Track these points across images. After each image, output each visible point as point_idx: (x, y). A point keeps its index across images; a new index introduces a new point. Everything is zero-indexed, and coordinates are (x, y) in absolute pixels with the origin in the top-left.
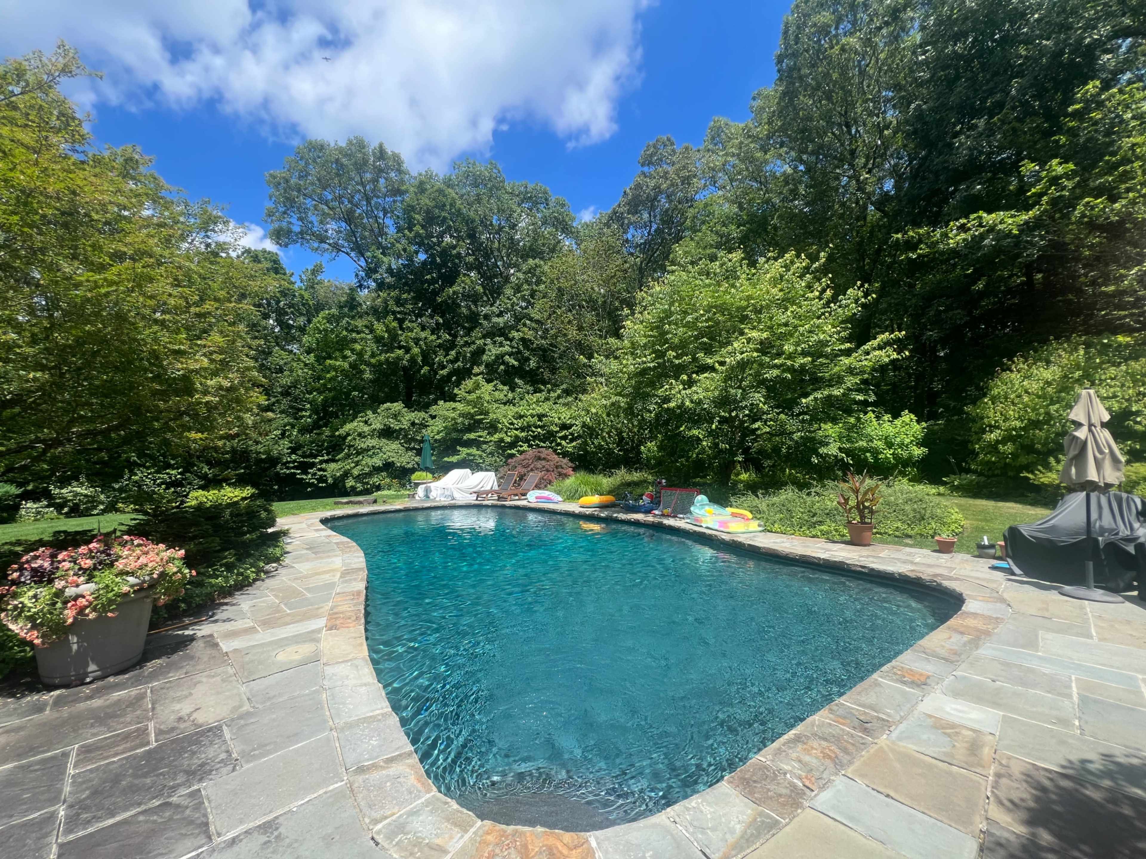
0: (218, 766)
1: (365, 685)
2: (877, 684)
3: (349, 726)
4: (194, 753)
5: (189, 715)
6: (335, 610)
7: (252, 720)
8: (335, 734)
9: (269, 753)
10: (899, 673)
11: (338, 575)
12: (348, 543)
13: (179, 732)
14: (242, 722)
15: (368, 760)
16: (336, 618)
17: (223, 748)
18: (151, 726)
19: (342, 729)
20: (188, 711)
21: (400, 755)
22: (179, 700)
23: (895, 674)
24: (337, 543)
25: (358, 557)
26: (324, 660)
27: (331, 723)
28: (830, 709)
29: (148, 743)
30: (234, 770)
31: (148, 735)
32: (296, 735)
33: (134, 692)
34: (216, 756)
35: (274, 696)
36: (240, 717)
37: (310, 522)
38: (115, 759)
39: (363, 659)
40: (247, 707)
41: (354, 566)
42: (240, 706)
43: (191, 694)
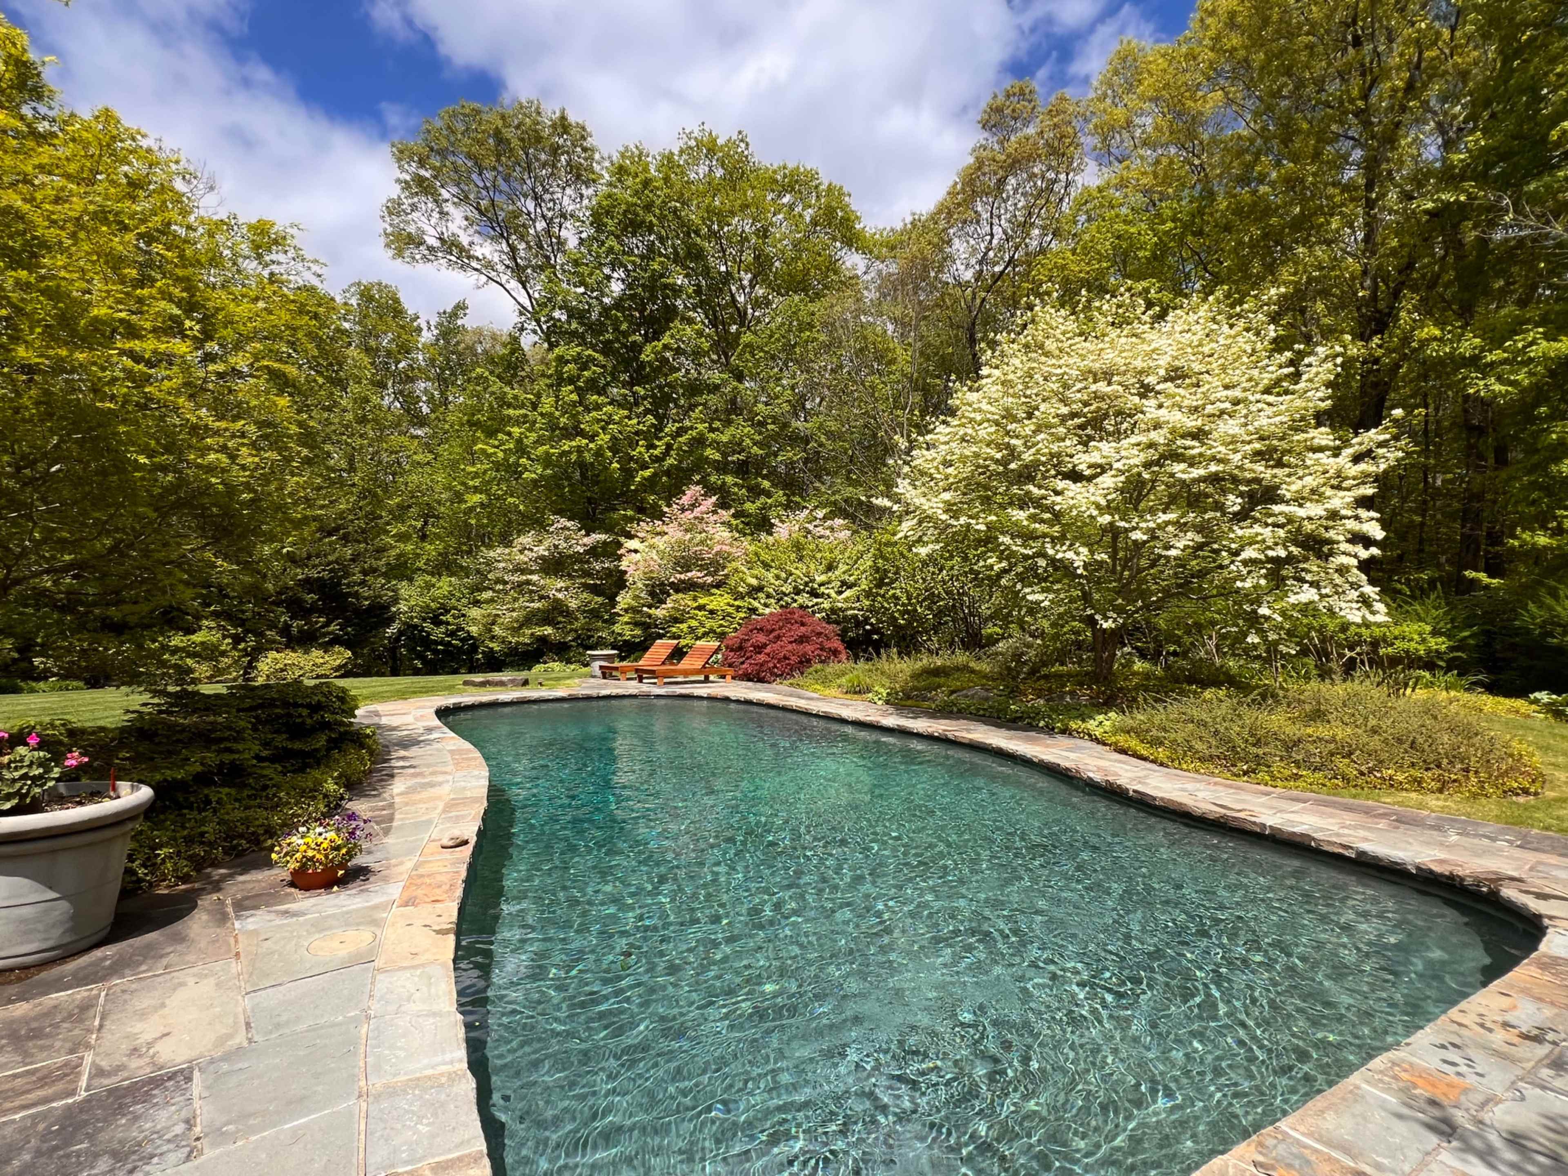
0: (165, 1148)
1: (434, 1014)
2: (1356, 1095)
3: (392, 1092)
4: (136, 1118)
5: (150, 1045)
6: (421, 871)
7: (240, 1066)
8: (364, 1105)
9: (254, 1130)
10: (1404, 1075)
11: (441, 806)
12: (469, 751)
13: (125, 1074)
14: (225, 1067)
15: (407, 1163)
16: (418, 886)
17: (184, 1114)
18: (89, 1058)
19: (378, 1097)
20: (148, 1037)
21: (460, 1159)
22: (143, 1015)
23: (1396, 1078)
24: (452, 752)
25: (478, 778)
26: (378, 963)
27: (363, 1083)
28: (1261, 1144)
29: (73, 1093)
30: (188, 1158)
31: (79, 1075)
32: (301, 1099)
33: (80, 993)
34: (168, 1128)
35: (288, 1022)
36: (227, 1057)
37: (420, 712)
38: (17, 1117)
39: (444, 965)
40: (240, 1038)
41: (469, 794)
42: (230, 1036)
43: (163, 1005)
